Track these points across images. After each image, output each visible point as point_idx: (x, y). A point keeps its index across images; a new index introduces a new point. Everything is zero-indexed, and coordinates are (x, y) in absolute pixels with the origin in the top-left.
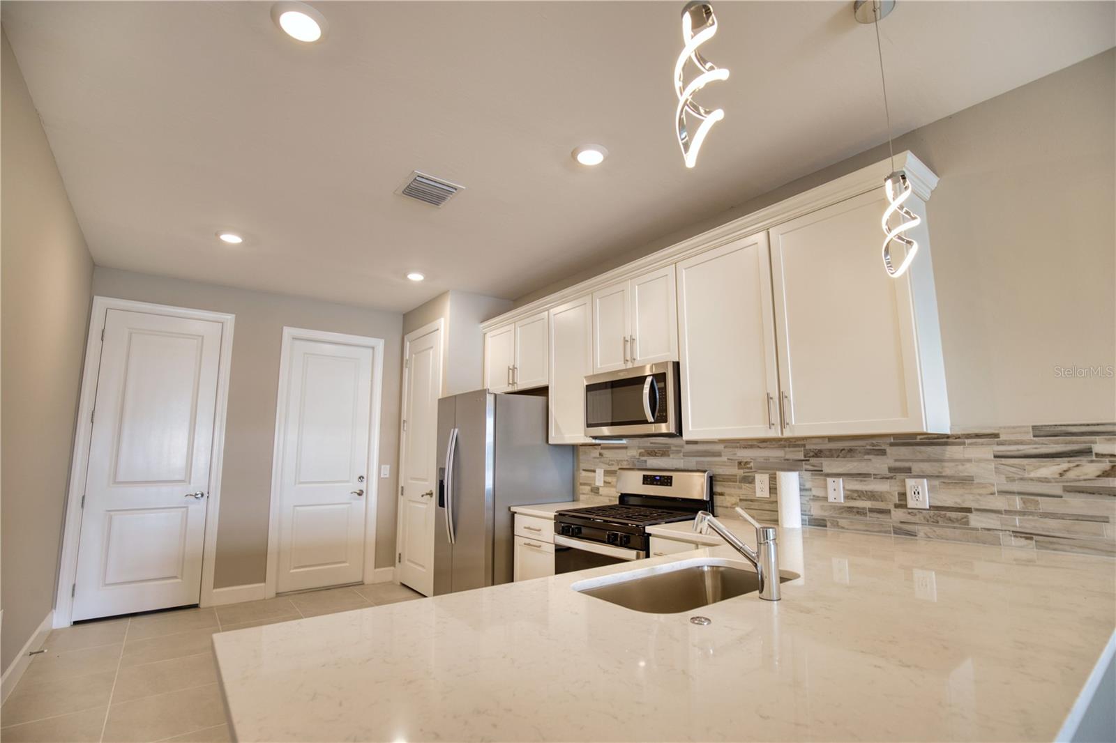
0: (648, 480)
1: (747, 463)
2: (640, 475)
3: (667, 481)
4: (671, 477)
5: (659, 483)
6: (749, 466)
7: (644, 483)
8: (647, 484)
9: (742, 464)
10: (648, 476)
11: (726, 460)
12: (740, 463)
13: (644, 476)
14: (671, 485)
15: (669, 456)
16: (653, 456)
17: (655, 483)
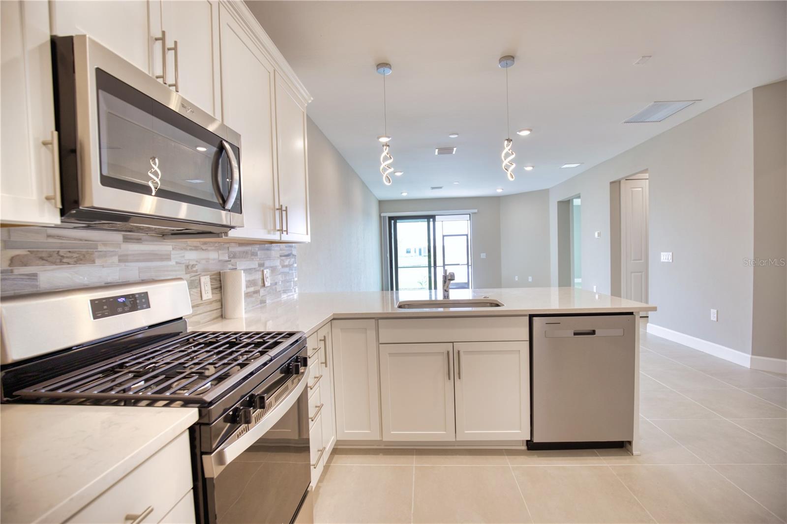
0: (101, 309)
1: (193, 266)
2: (82, 302)
3: (136, 303)
4: (146, 293)
5: (126, 309)
6: (194, 269)
7: (95, 317)
8: (103, 316)
9: (190, 267)
10: (100, 300)
11: (174, 263)
12: (187, 267)
13: (92, 302)
14: (149, 306)
15: (93, 262)
16: (54, 263)
17: (120, 310)
